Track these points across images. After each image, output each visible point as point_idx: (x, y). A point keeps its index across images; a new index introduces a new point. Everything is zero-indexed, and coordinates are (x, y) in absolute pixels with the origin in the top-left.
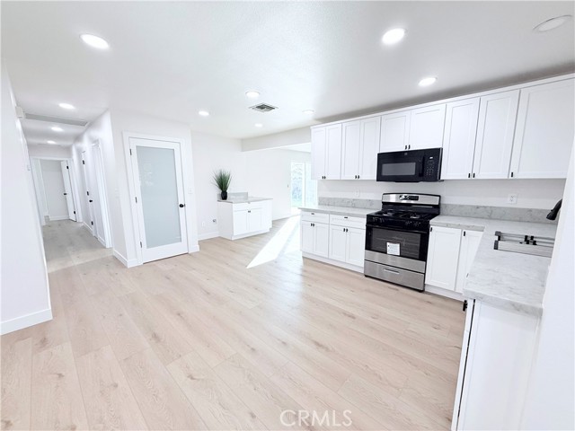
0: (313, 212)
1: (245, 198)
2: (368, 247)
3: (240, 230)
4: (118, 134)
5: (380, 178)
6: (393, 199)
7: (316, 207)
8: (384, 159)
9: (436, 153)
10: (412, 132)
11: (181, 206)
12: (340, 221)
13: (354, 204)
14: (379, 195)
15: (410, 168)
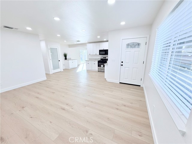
0: (88, 61)
1: (70, 59)
2: (98, 66)
3: (71, 67)
4: (47, 45)
5: (100, 54)
6: (103, 58)
7: (88, 60)
8: (100, 51)
9: (107, 50)
10: (104, 47)
11: (59, 61)
12: (93, 62)
13: (96, 59)
14: (100, 57)
15: (104, 53)
